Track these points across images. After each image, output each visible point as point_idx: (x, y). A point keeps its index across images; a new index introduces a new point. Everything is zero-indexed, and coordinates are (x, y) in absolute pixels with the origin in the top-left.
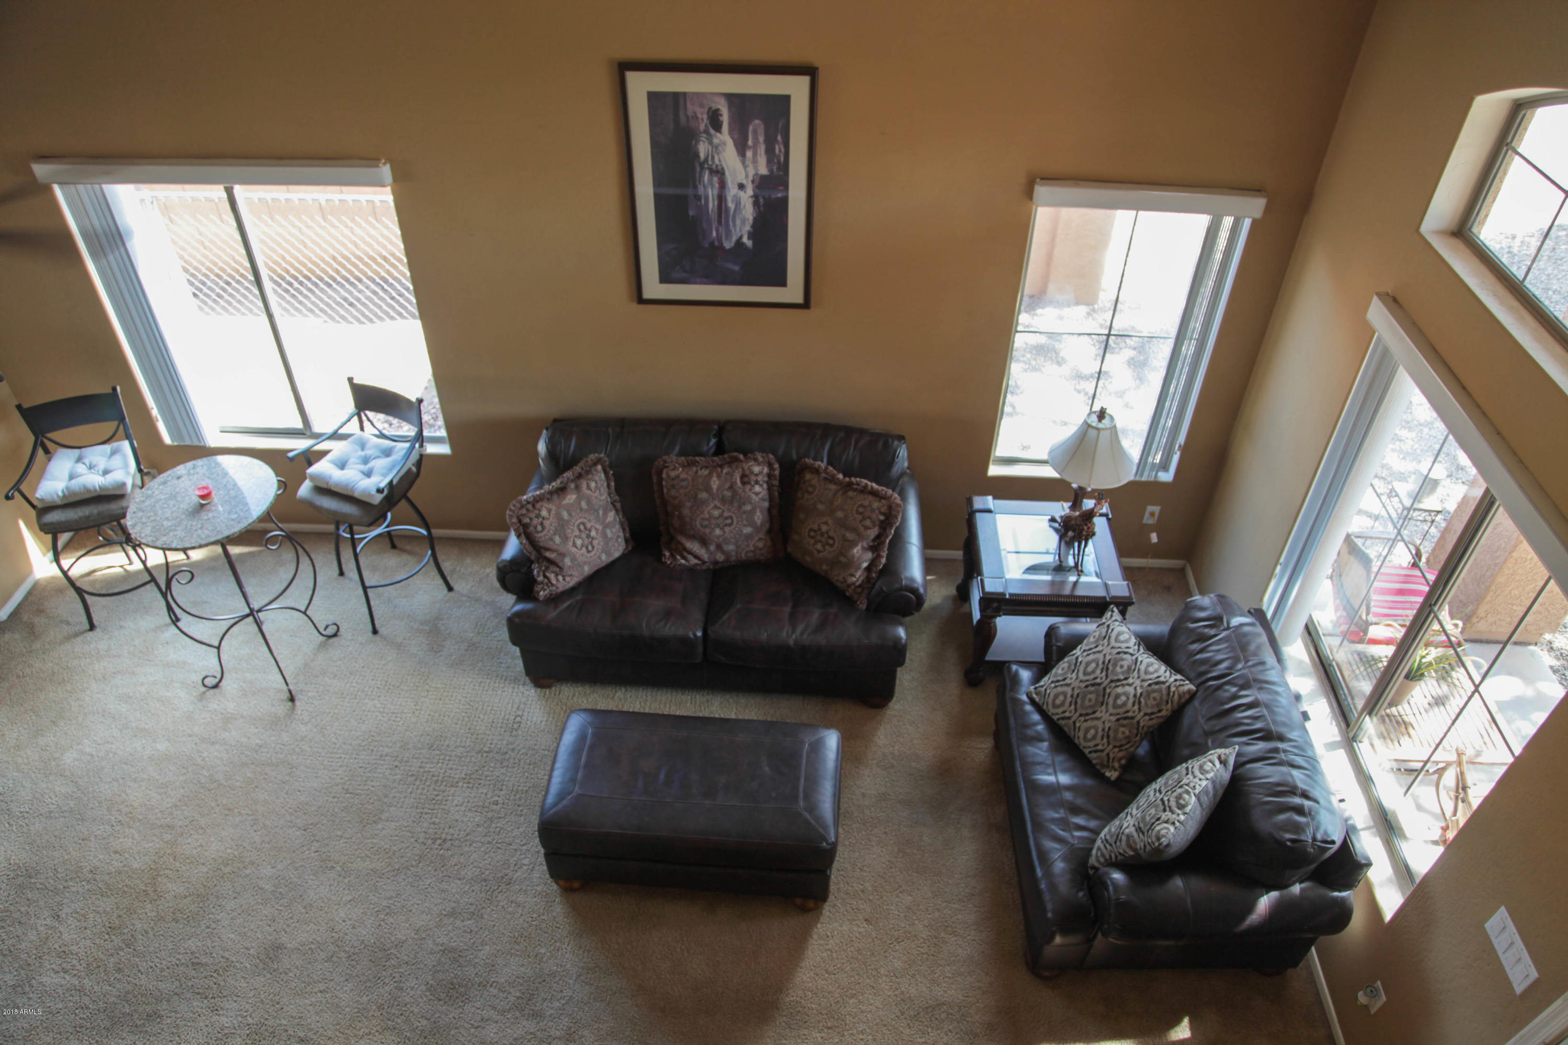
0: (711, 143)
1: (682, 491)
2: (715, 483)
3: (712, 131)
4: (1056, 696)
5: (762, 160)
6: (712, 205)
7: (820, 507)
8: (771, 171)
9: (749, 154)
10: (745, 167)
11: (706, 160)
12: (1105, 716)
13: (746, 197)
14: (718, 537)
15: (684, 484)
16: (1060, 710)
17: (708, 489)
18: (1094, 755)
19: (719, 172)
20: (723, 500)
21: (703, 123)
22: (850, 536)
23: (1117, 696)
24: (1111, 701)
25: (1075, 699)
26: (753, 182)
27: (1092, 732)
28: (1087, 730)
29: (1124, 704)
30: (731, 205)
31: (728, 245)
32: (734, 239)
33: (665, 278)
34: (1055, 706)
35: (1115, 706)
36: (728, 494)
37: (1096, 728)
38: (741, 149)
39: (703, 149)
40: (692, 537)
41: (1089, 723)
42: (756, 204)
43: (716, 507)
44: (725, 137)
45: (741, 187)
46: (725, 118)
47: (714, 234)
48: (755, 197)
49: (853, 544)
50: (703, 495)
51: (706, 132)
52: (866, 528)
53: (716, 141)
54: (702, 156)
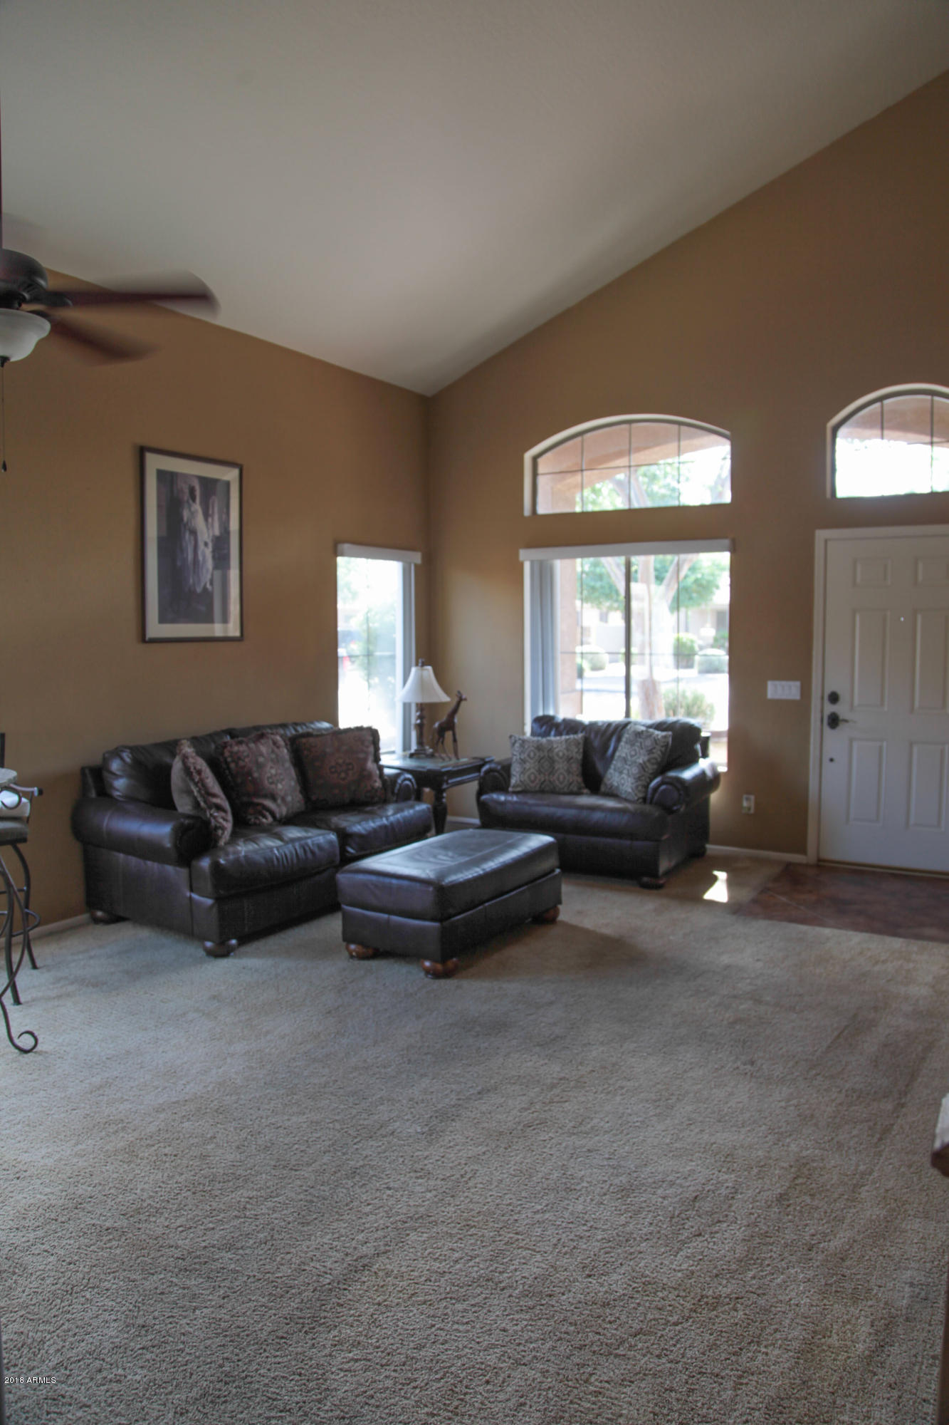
0: (190, 510)
1: (247, 760)
2: (264, 749)
3: (191, 501)
4: (529, 777)
5: (216, 525)
6: (190, 557)
7: (328, 750)
8: (221, 533)
9: (210, 520)
10: (208, 529)
11: (187, 523)
12: (561, 766)
13: (208, 552)
14: (281, 790)
15: (245, 754)
16: (537, 781)
17: (262, 755)
18: (571, 787)
19: (194, 533)
20: (272, 760)
21: (186, 496)
22: (362, 756)
23: (558, 755)
24: (556, 758)
25: (540, 772)
26: (212, 541)
27: (561, 777)
28: (558, 779)
29: (564, 755)
30: (200, 558)
31: (199, 590)
32: (202, 584)
33: (163, 619)
34: (533, 782)
35: (561, 758)
36: (273, 756)
37: (561, 773)
38: (206, 515)
39: (186, 514)
40: (265, 796)
41: (556, 775)
42: (214, 558)
43: (271, 768)
44: (197, 507)
45: (206, 544)
46: (198, 493)
47: (191, 581)
48: (214, 551)
49: (365, 760)
50: (261, 760)
51: (188, 502)
52: (367, 747)
53: (193, 509)
54: (185, 519)
